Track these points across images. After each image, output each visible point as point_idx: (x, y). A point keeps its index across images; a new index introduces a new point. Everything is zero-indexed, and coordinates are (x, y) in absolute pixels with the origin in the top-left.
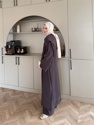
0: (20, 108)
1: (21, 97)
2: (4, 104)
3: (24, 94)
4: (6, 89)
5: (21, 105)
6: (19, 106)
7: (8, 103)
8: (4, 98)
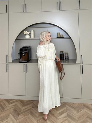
0: (39, 120)
1: (33, 107)
2: (19, 118)
3: (34, 103)
4: (11, 100)
5: (39, 116)
6: (37, 118)
7: (23, 116)
8: (15, 110)
